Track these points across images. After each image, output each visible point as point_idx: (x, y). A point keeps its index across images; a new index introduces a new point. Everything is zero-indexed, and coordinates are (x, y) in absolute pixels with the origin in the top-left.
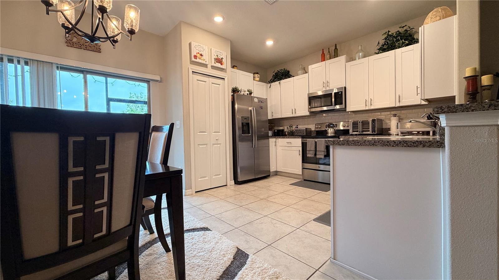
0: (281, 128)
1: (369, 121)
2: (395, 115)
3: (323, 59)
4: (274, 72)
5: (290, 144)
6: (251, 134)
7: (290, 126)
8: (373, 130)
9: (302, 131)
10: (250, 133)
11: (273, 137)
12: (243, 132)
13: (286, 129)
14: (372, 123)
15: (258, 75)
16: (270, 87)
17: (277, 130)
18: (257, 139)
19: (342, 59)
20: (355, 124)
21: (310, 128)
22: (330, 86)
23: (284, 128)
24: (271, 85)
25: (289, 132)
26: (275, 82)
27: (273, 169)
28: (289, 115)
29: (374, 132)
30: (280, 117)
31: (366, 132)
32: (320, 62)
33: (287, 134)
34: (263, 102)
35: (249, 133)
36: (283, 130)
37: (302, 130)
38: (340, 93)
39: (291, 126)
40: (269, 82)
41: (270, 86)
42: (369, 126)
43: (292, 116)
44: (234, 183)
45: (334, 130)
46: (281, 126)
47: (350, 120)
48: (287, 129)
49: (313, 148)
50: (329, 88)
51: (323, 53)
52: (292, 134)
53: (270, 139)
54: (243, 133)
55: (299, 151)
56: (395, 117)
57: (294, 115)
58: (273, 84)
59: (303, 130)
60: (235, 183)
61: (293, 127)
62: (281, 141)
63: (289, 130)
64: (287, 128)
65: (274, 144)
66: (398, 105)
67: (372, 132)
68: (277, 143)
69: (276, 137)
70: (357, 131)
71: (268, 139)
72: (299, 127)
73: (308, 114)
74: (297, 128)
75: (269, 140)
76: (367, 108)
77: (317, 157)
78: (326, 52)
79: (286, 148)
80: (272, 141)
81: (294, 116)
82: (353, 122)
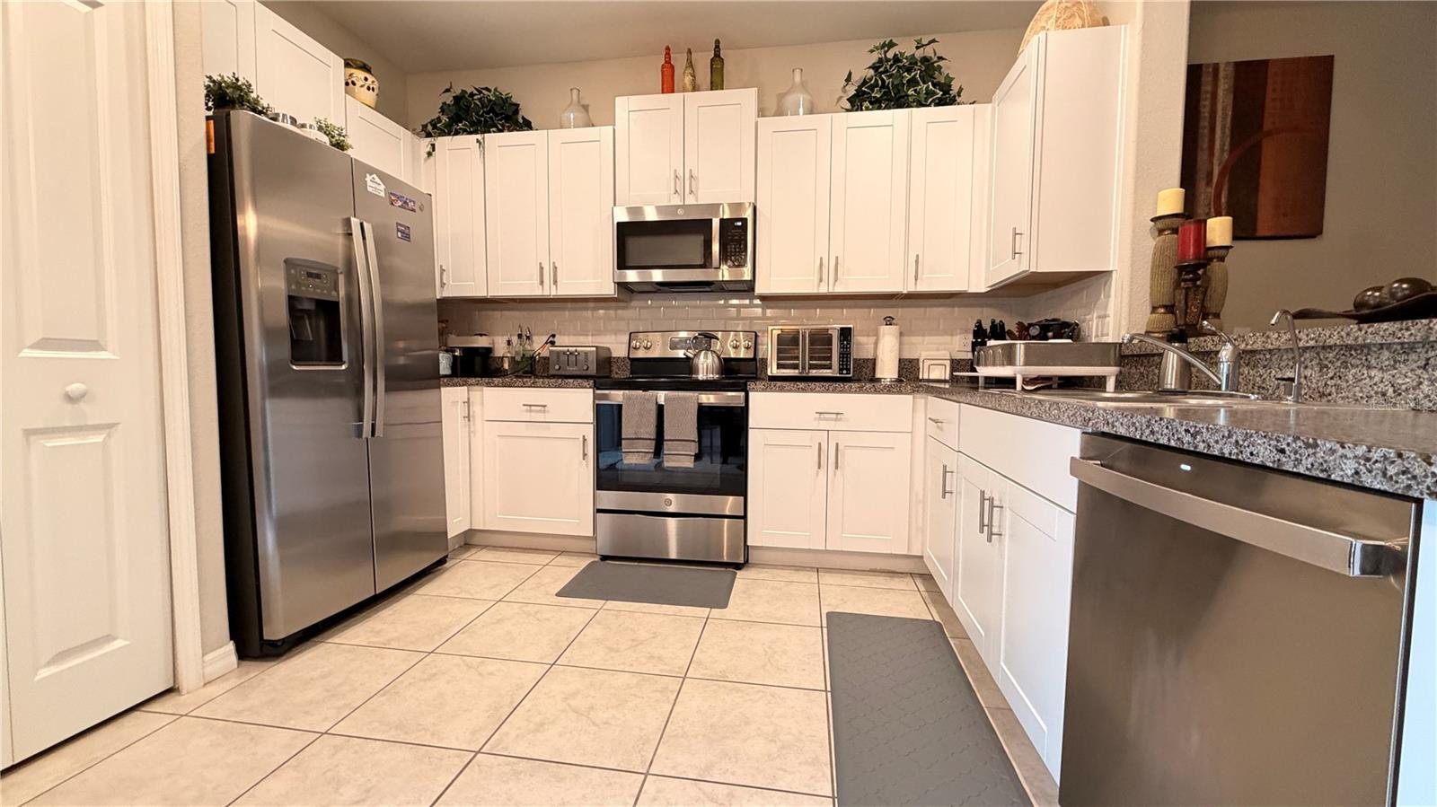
0: (482, 342)
1: (830, 332)
2: (889, 321)
3: (668, 86)
4: (448, 91)
5: (540, 411)
6: (351, 363)
7: (520, 336)
8: (843, 365)
9: (581, 358)
10: (345, 357)
11: (456, 380)
12: (300, 351)
13: (501, 347)
14: (841, 342)
15: (371, 78)
16: (429, 154)
17: (465, 350)
18: (387, 390)
19: (739, 100)
20: (787, 343)
21: (609, 349)
22: (700, 191)
23: (493, 343)
24: (433, 145)
25: (518, 358)
26: (457, 133)
27: (456, 526)
28: (527, 287)
29: (845, 372)
30: (481, 293)
31: (821, 371)
32: (658, 93)
33: (506, 366)
34: (411, 204)
35: (335, 357)
36: (489, 350)
37: (582, 354)
38: (739, 224)
39: (525, 337)
40: (425, 127)
41: (429, 148)
42: (831, 349)
43: (537, 292)
44: (234, 658)
45: (716, 360)
46: (481, 335)
47: (770, 328)
48: (505, 345)
49: (650, 431)
50: (697, 201)
51: (668, 61)
52: (531, 370)
53: (443, 389)
54: (296, 359)
55: (584, 440)
56: (891, 324)
57: (549, 291)
58: (443, 142)
59: (586, 353)
60: (243, 654)
61: (535, 338)
62: (494, 400)
63: (517, 353)
64: (509, 343)
65: (461, 410)
66: (911, 288)
67: (841, 370)
68: (476, 408)
69: (473, 380)
70: (795, 367)
71: (439, 388)
72: (558, 340)
73: (609, 290)
74: (553, 343)
75: (440, 392)
76: (823, 290)
77: (666, 464)
78: (679, 61)
79: (522, 429)
80: (453, 397)
81: (546, 293)
82: (779, 332)
